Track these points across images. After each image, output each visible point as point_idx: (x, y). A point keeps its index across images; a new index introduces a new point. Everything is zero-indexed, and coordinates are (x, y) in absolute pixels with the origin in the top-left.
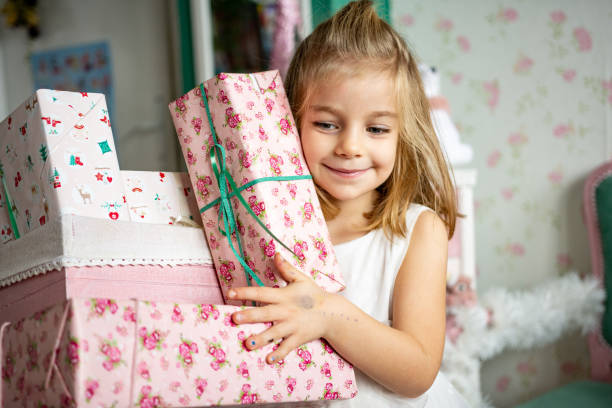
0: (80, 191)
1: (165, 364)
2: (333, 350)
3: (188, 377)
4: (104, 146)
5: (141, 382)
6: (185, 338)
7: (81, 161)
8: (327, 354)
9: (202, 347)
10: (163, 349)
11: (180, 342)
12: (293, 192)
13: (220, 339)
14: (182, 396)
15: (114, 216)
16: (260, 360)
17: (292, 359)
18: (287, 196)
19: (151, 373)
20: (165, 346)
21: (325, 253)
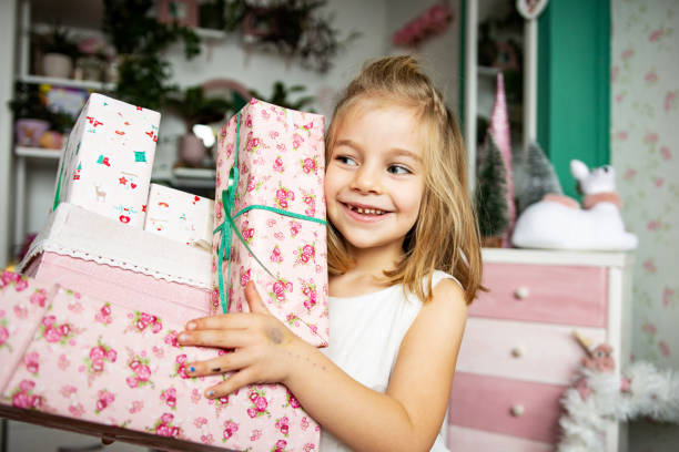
0: (97, 188)
1: (63, 362)
2: (299, 406)
3: (90, 385)
4: (140, 156)
5: (24, 374)
6: (103, 342)
7: (109, 162)
8: (290, 407)
9: (123, 357)
10: (68, 347)
11: (95, 344)
12: (295, 230)
13: (150, 355)
14: (75, 404)
15: (125, 220)
16: (195, 392)
17: (241, 401)
18: (287, 231)
19: (41, 367)
20: (73, 343)
21: (313, 302)
